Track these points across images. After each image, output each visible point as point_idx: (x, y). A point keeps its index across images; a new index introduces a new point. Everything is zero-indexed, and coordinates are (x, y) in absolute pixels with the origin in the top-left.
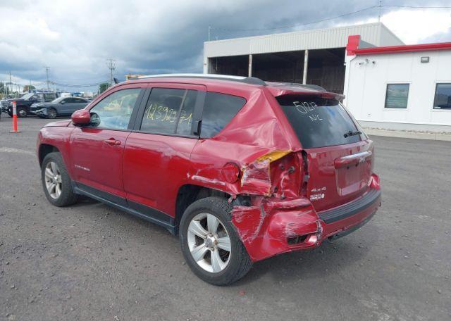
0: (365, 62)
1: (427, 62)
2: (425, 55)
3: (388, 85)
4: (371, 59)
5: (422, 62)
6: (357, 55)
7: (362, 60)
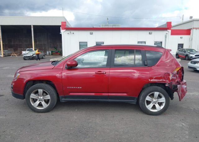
0: (70, 33)
1: (92, 34)
2: (91, 31)
3: (80, 42)
4: (72, 32)
5: (91, 34)
6: (66, 30)
7: (68, 32)
